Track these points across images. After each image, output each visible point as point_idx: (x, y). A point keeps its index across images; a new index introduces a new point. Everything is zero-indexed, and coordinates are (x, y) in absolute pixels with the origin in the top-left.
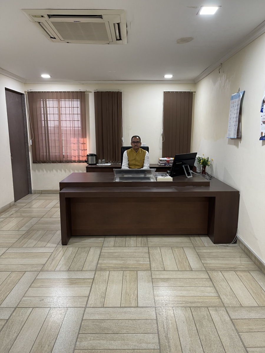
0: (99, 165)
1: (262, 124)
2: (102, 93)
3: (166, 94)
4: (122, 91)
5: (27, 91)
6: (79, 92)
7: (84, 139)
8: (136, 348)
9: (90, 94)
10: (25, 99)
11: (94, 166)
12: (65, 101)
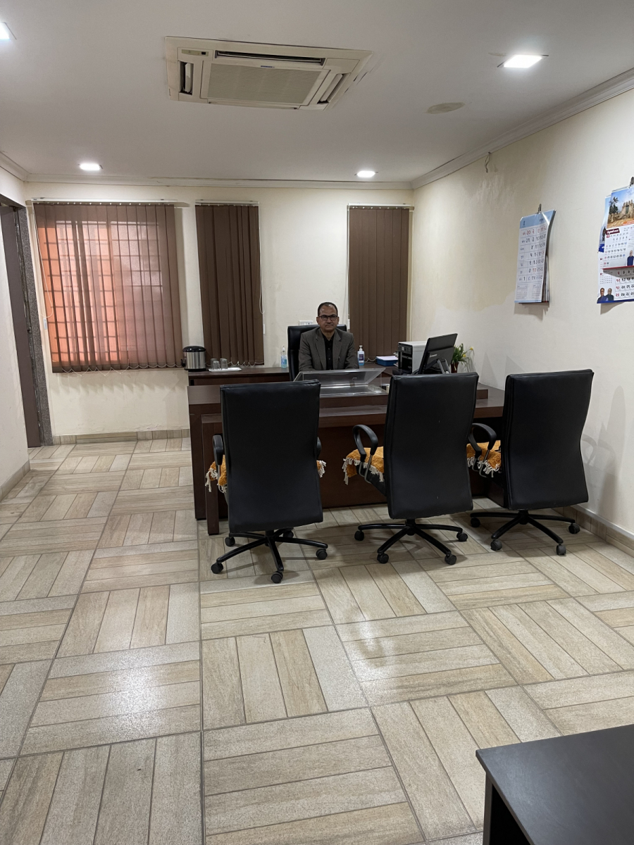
0: (214, 371)
1: (602, 272)
2: (213, 207)
3: (354, 212)
4: (258, 203)
5: (32, 200)
6: (160, 206)
8: (462, 666)
9: (184, 209)
10: (26, 219)
11: (202, 375)
12: (127, 225)
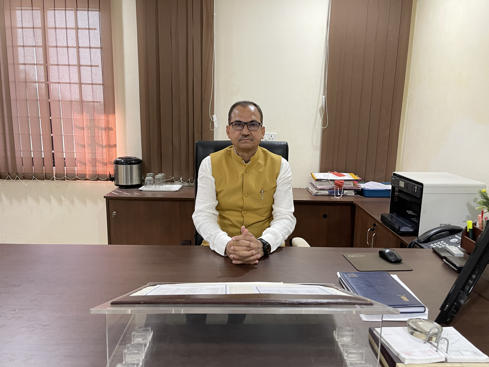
0: (147, 189)
7: (108, 117)
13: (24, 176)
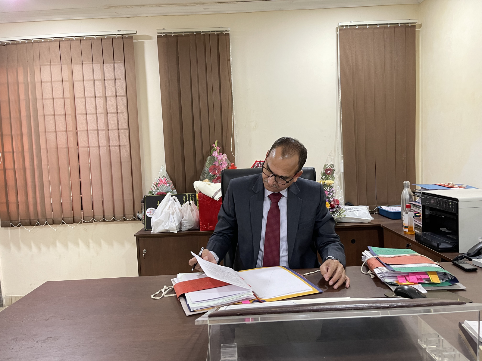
2: (177, 37)
4: (230, 29)
9: (147, 43)
13: (53, 221)
